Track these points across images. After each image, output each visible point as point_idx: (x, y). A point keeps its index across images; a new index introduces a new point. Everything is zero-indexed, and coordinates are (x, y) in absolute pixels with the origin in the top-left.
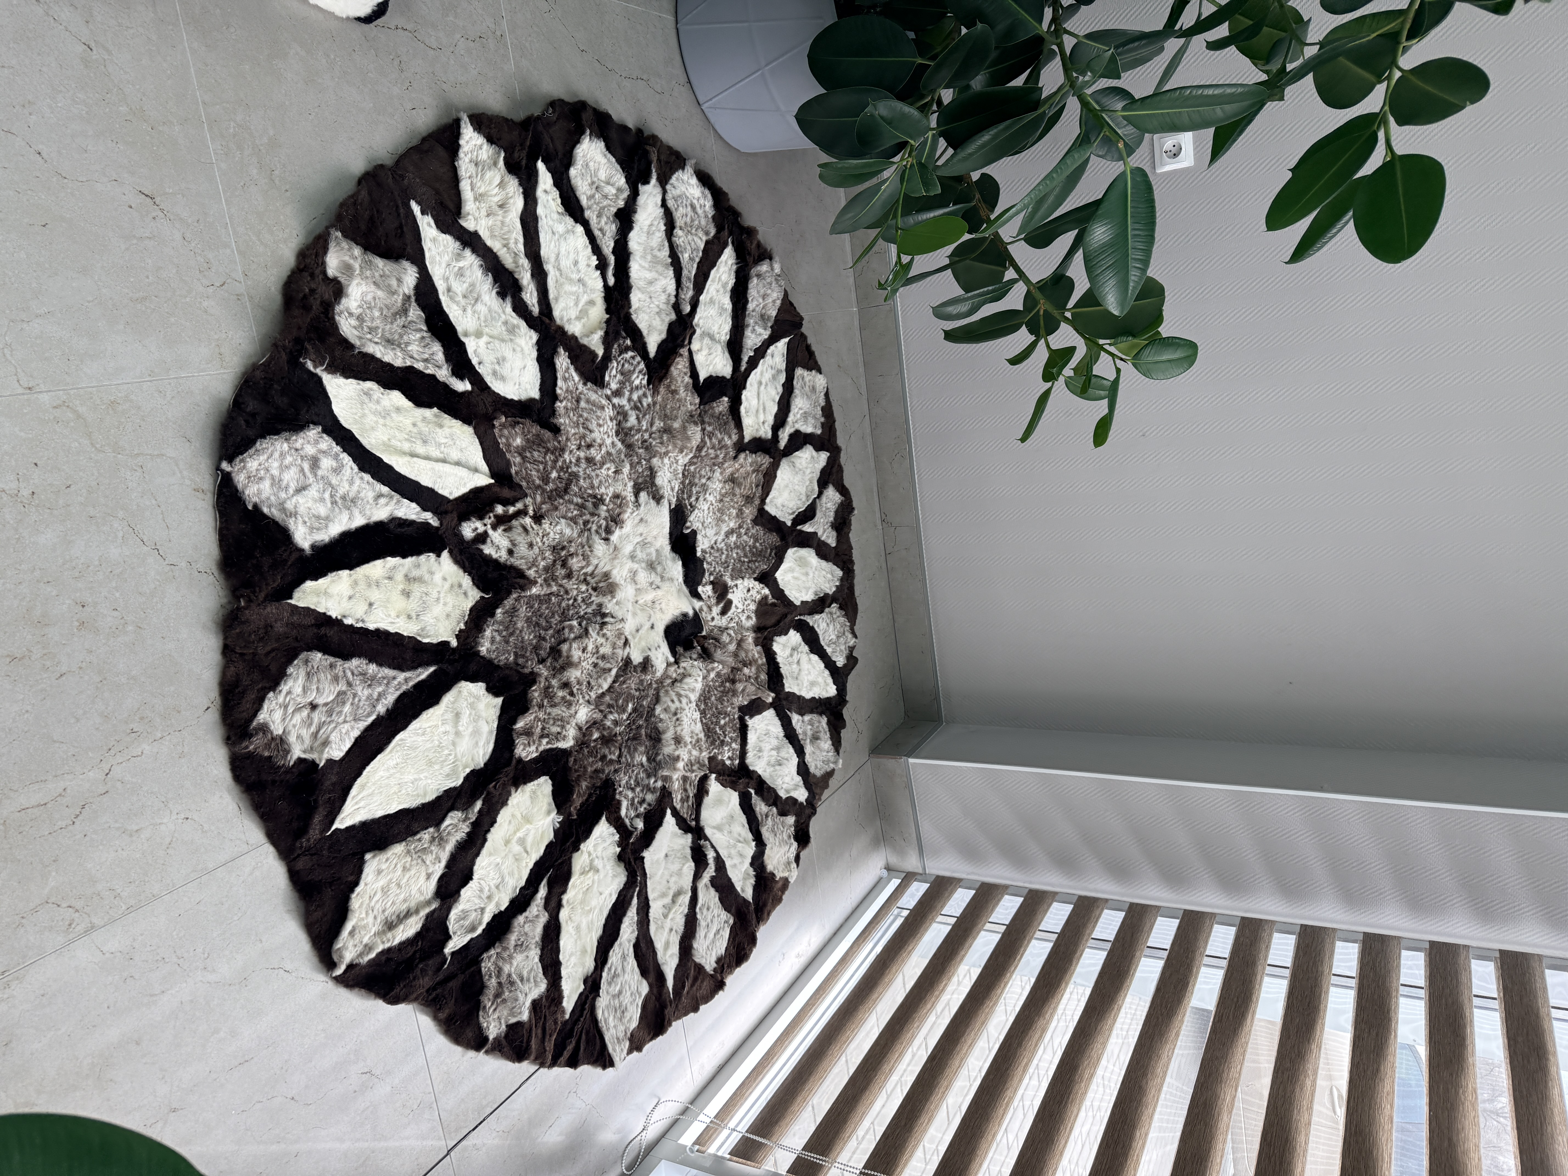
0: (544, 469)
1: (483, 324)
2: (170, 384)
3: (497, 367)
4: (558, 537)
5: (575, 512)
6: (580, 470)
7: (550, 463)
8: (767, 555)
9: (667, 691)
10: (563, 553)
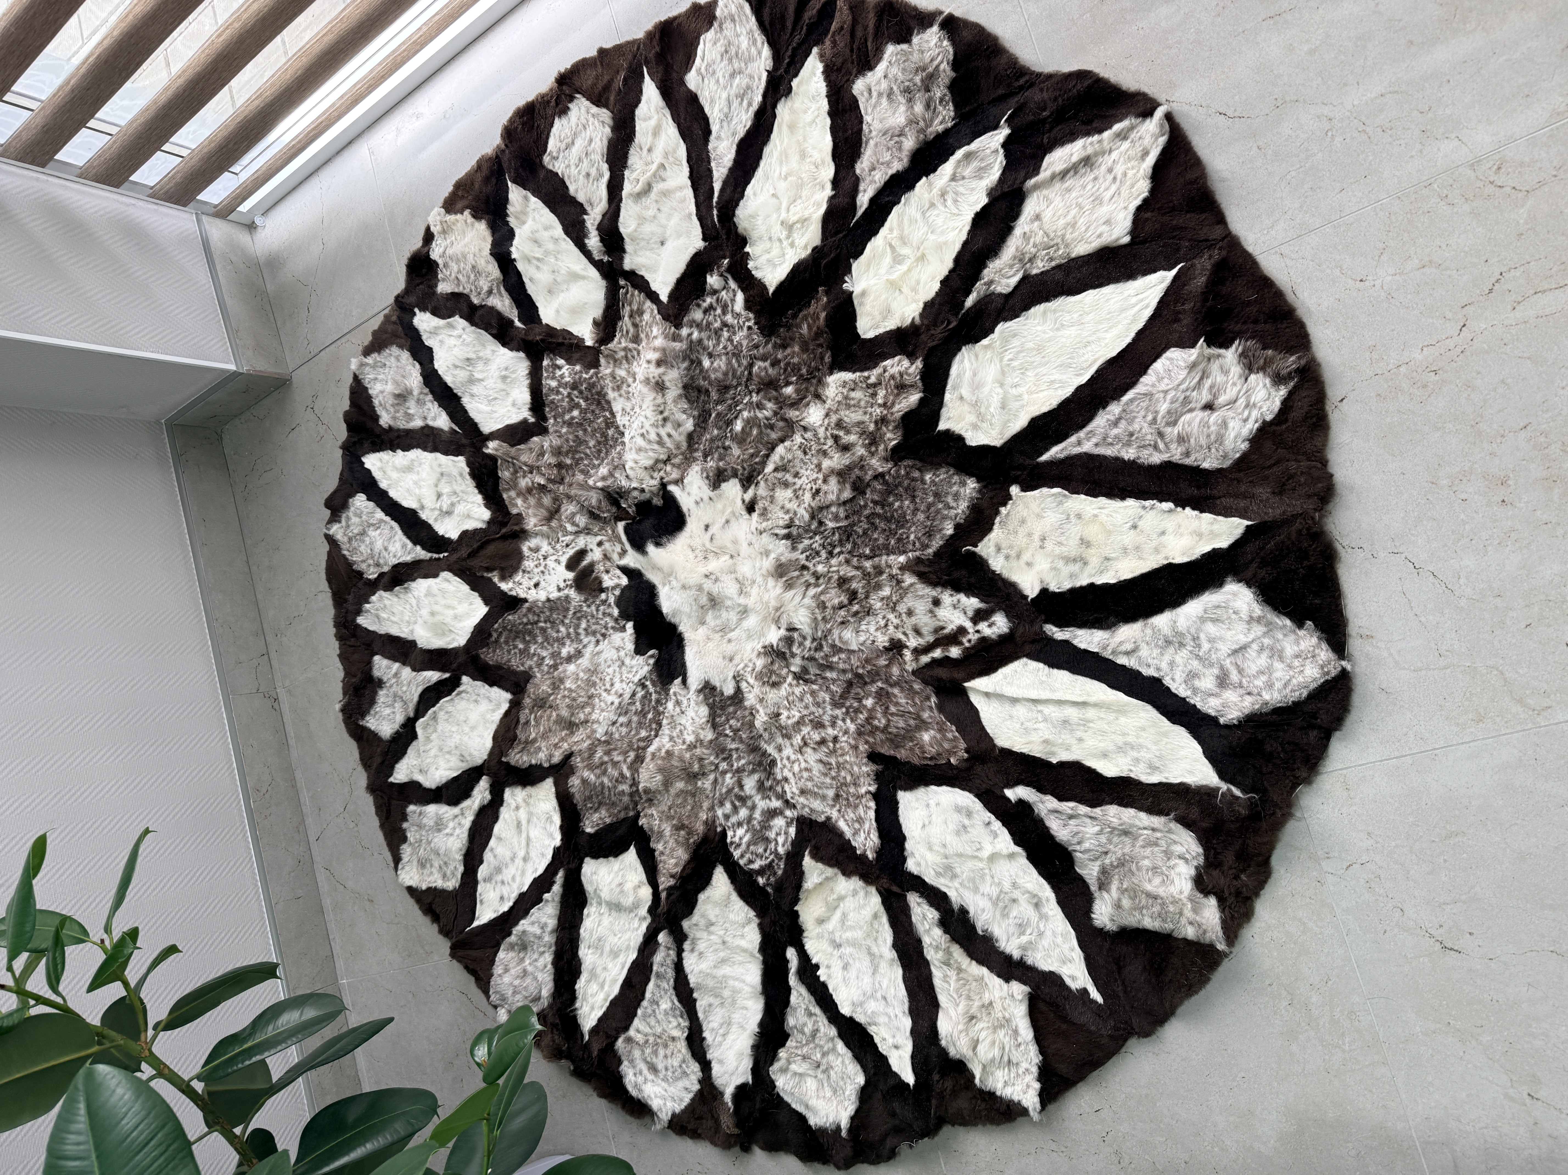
0: (887, 708)
1: (987, 871)
2: (1410, 749)
3: (966, 822)
4: (863, 627)
5: (835, 659)
6: (830, 712)
7: (879, 715)
8: (505, 634)
9: (678, 447)
10: (856, 608)
